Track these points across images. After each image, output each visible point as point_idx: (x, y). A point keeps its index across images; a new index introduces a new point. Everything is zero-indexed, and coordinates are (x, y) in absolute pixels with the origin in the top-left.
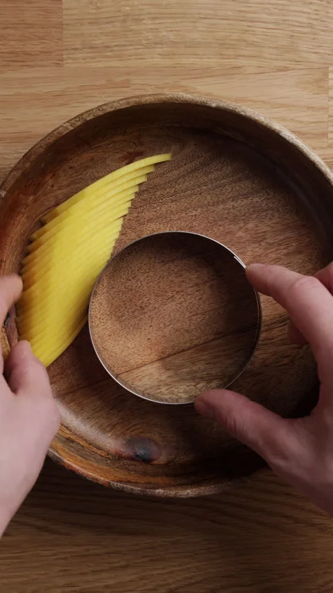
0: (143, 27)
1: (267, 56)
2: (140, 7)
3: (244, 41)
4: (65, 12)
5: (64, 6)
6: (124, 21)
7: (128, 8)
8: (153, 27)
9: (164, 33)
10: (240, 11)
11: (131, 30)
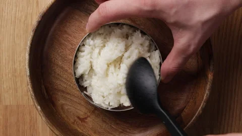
0: (18, 68)
1: (31, 11)
2: (9, 69)
3: (24, 21)
4: (12, 104)
5: (9, 104)
6: (16, 76)
7: (10, 75)
8: (18, 63)
9: (21, 58)
10: (11, 23)
11: (20, 74)
